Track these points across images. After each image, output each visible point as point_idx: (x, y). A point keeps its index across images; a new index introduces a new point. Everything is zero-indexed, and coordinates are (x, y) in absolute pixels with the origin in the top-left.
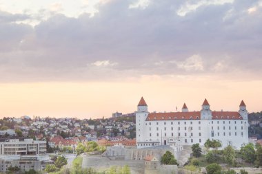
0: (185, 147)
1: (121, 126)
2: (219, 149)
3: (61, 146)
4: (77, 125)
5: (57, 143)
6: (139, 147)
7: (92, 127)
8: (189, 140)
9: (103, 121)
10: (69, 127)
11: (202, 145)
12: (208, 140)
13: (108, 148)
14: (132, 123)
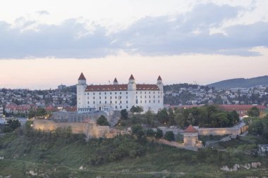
0: (115, 112)
1: (65, 96)
2: (142, 113)
3: (15, 112)
4: (28, 95)
5: (12, 109)
6: (79, 112)
8: (119, 106)
9: (50, 91)
10: (22, 96)
11: (128, 110)
12: (133, 107)
13: (55, 113)
14: (73, 94)
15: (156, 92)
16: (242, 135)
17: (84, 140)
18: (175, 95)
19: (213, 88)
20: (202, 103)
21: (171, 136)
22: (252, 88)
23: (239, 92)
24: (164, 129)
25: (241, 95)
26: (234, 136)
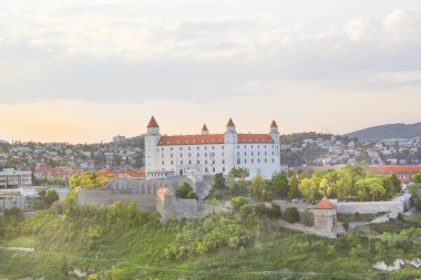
0: (206, 177)
1: (125, 152)
2: (247, 179)
3: (51, 178)
4: (68, 151)
5: (46, 174)
6: (149, 178)
7: (88, 154)
8: (210, 169)
9: (102, 146)
10: (59, 154)
11: (226, 173)
12: (234, 169)
14: (138, 149)
15: (269, 146)
16: (408, 214)
17: (159, 222)
18: (296, 149)
19: (356, 140)
20: (338, 163)
21: (294, 216)
22: (417, 139)
23: (396, 146)
24: (283, 205)
25: (401, 150)
26: (394, 215)
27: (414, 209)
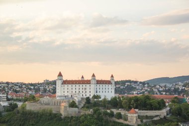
0: (82, 99)
1: (48, 87)
2: (100, 100)
3: (15, 97)
4: (24, 86)
5: (13, 96)
6: (58, 98)
7: (32, 87)
8: (84, 95)
9: (39, 84)
10: (20, 87)
11: (91, 97)
12: (94, 95)
13: (41, 99)
14: (54, 86)
15: (110, 85)
16: (168, 116)
17: (61, 118)
18: (122, 87)
19: (148, 84)
20: (140, 93)
21: (119, 116)
22: (174, 84)
23: (165, 86)
24: (115, 111)
25: (167, 89)
26: (162, 117)
27: (171, 114)
